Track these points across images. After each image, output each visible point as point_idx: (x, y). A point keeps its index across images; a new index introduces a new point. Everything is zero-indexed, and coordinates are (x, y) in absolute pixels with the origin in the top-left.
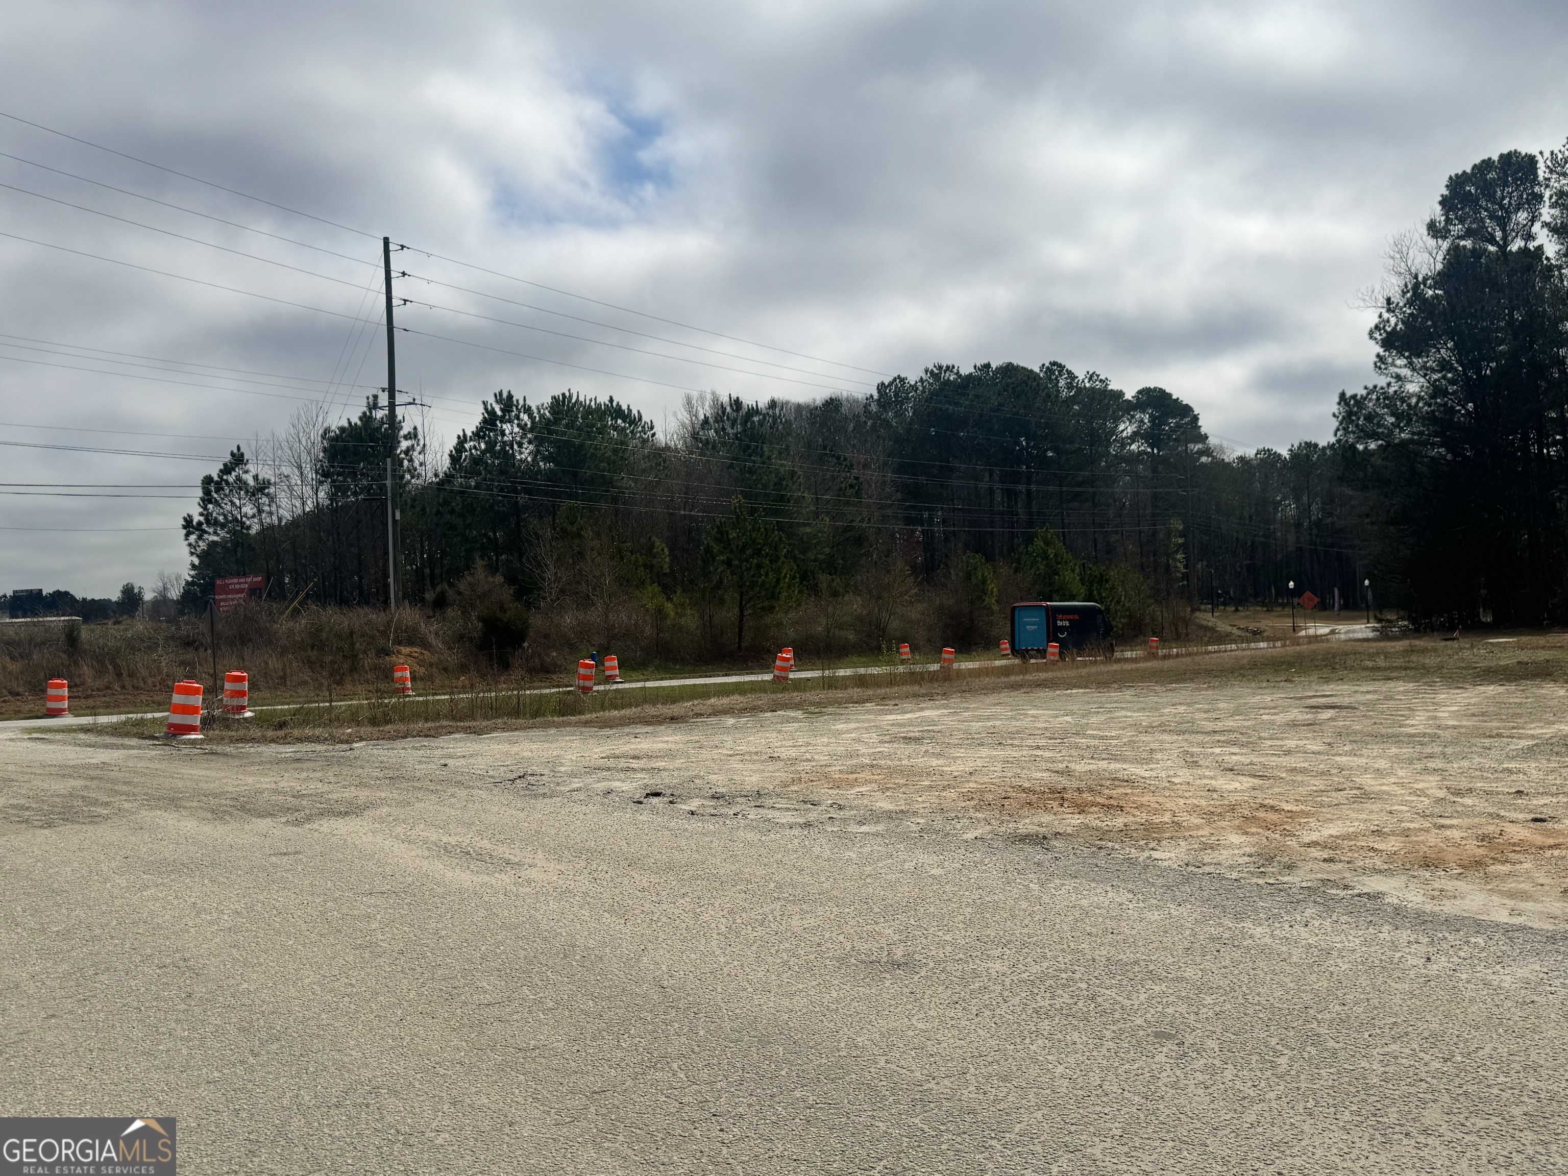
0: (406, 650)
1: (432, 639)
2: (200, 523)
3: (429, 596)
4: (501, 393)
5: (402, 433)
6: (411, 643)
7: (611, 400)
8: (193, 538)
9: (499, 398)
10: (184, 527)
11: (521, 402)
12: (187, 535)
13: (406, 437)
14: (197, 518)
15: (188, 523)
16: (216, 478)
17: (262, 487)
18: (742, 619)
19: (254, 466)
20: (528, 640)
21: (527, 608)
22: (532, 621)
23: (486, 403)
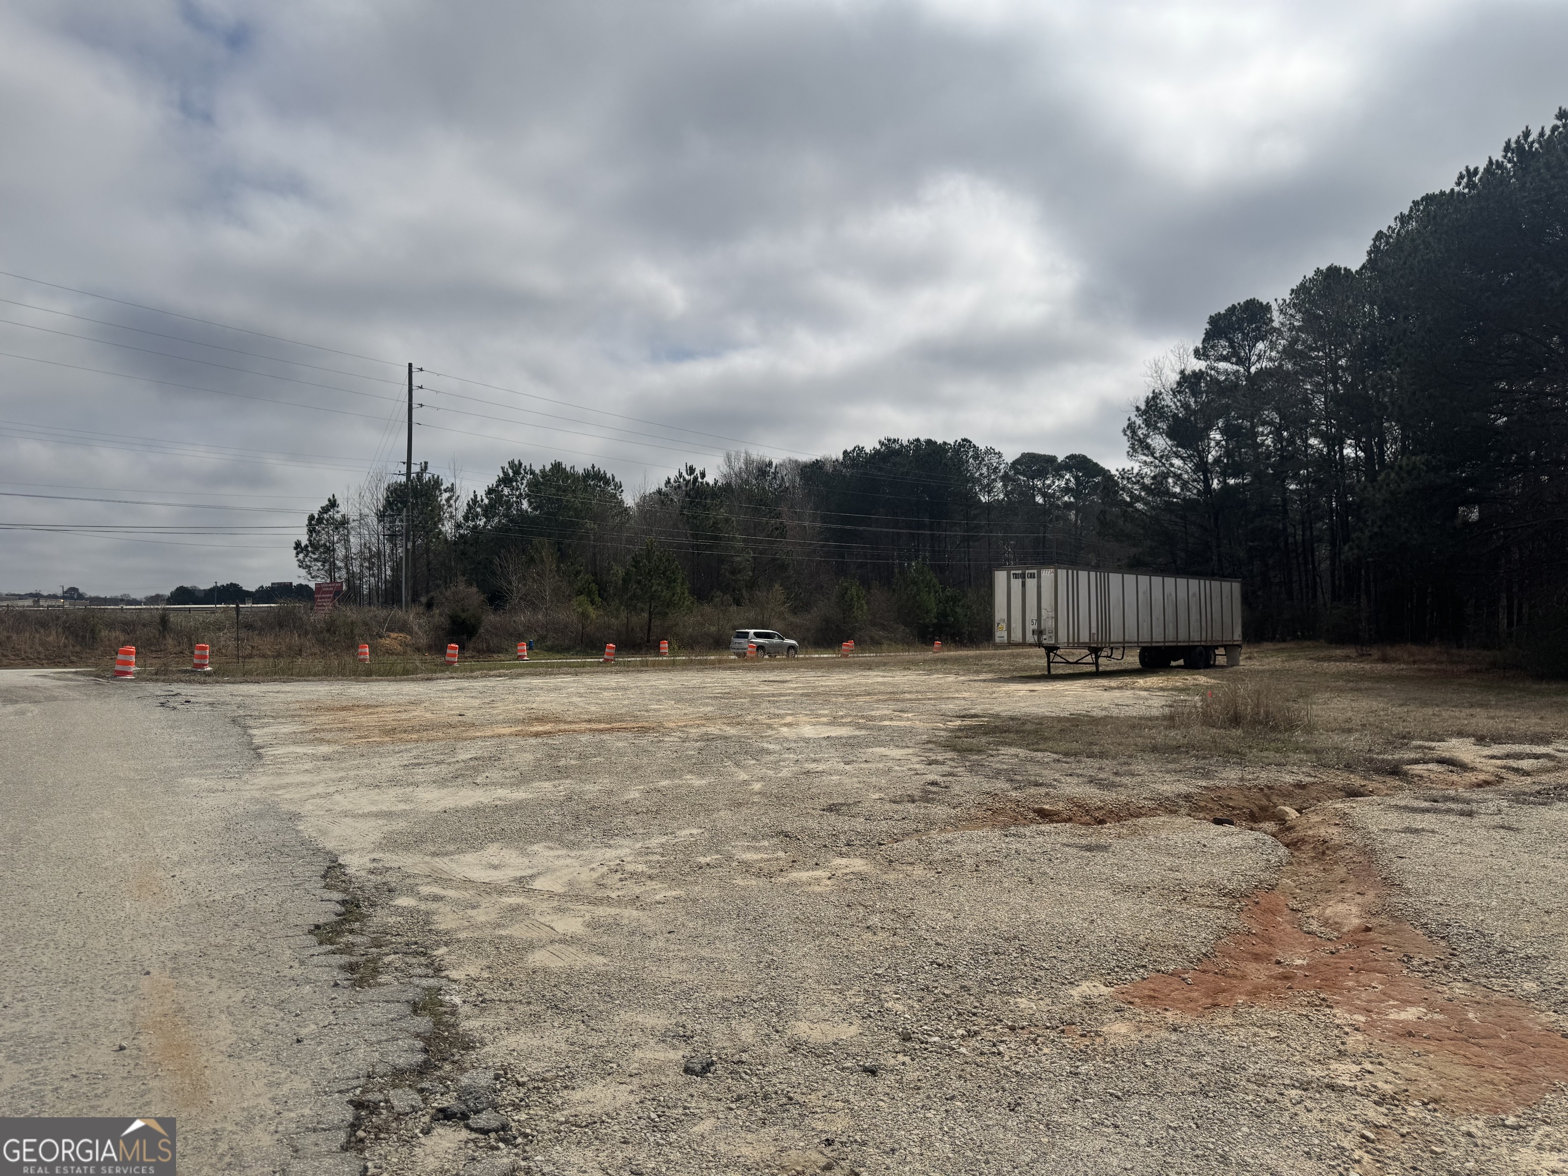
0: (393, 635)
1: (416, 628)
2: (306, 546)
3: (424, 599)
4: (513, 462)
5: (443, 488)
6: (401, 630)
7: (593, 467)
8: (301, 556)
9: (512, 464)
10: (296, 548)
11: (528, 468)
12: (297, 554)
13: (445, 491)
14: (304, 541)
15: (298, 545)
16: (316, 516)
17: (344, 522)
18: (650, 620)
19: (343, 509)
20: (482, 630)
21: (496, 610)
22: (491, 618)
23: (503, 468)
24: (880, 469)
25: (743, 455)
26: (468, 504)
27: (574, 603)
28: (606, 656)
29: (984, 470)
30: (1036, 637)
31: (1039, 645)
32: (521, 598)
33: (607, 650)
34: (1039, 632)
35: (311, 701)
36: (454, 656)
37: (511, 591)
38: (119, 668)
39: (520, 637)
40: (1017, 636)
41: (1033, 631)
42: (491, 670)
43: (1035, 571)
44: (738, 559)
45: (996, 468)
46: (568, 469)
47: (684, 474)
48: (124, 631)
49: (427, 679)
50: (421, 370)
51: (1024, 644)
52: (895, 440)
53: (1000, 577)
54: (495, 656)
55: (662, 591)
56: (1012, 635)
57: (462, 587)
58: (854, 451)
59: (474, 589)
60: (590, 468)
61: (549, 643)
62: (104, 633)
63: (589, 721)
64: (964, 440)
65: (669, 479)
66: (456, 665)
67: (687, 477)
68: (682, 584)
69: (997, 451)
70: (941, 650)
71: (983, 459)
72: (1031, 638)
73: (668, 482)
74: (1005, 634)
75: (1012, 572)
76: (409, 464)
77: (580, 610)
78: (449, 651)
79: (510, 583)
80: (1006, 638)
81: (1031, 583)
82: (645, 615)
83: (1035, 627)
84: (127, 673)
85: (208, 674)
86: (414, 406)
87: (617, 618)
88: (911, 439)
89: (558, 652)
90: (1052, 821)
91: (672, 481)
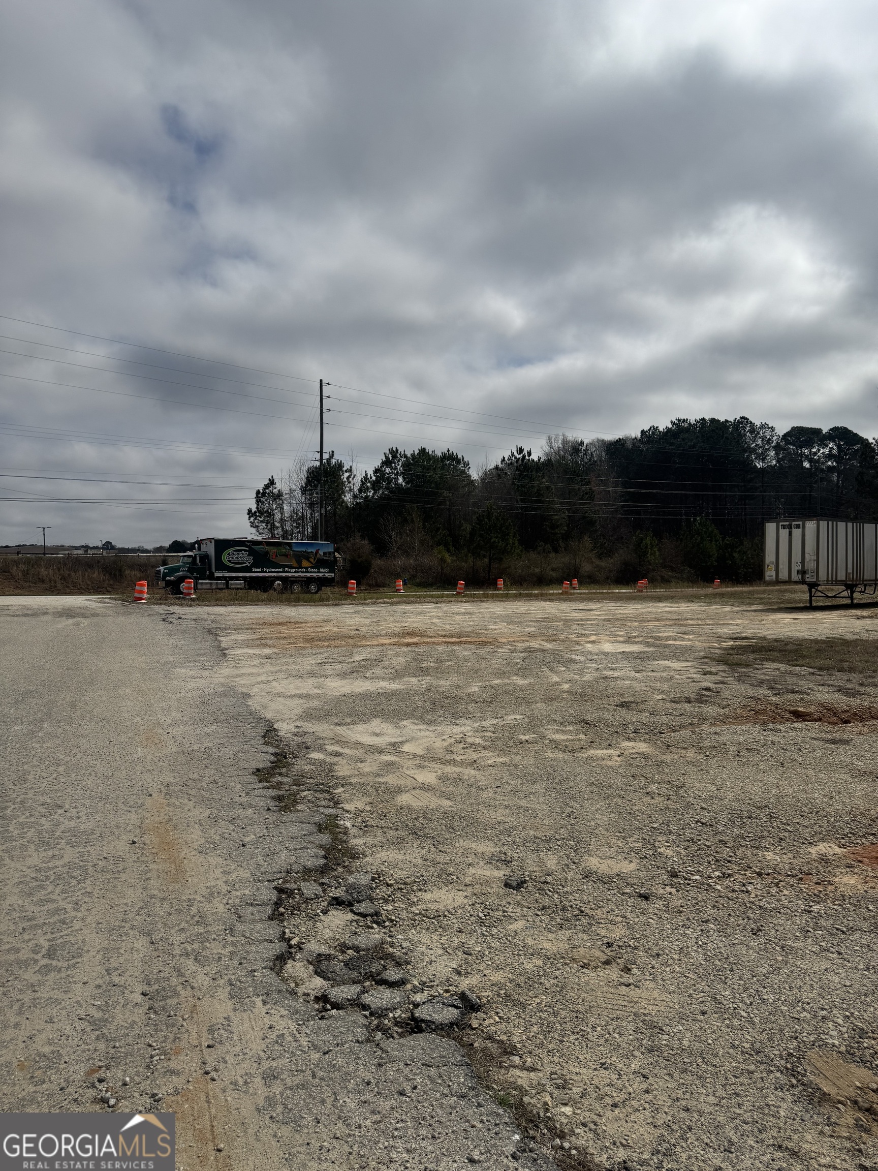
2: (255, 512)
4: (392, 449)
5: (344, 469)
7: (448, 451)
8: (252, 519)
9: (391, 451)
10: (248, 514)
11: (403, 453)
12: (250, 518)
13: (346, 471)
14: (254, 509)
15: (250, 511)
16: (261, 491)
17: (280, 495)
18: (490, 564)
19: (279, 486)
20: (372, 571)
21: (381, 556)
22: (378, 563)
23: (385, 454)
24: (672, 444)
25: (561, 437)
26: (362, 481)
27: (435, 551)
28: (458, 590)
29: (759, 442)
30: (800, 576)
31: (803, 582)
32: (398, 548)
33: (459, 586)
34: (803, 572)
35: (260, 618)
36: (353, 588)
37: (392, 543)
38: (137, 595)
39: (398, 576)
40: (784, 575)
41: (798, 572)
42: (378, 599)
43: (800, 523)
44: (556, 517)
45: (769, 439)
46: (430, 453)
47: (515, 453)
48: (140, 570)
49: (336, 605)
50: (328, 384)
51: (789, 582)
52: (684, 420)
53: (771, 528)
54: (381, 589)
55: (499, 542)
56: (780, 574)
57: (358, 540)
58: (649, 430)
59: (366, 542)
60: (446, 452)
61: (418, 580)
62: (127, 572)
63: (444, 636)
64: (743, 418)
65: (504, 458)
66: (355, 595)
67: (518, 456)
68: (514, 536)
69: (770, 426)
70: (719, 587)
71: (758, 433)
72: (795, 577)
73: (503, 460)
74: (774, 574)
75: (781, 524)
76: (321, 452)
77: (439, 556)
78: (350, 585)
79: (390, 537)
80: (774, 577)
81: (797, 533)
82: (487, 560)
83: (800, 568)
84: (142, 599)
85: (193, 600)
86: (324, 411)
87: (466, 562)
88: (698, 419)
89: (425, 587)
90: (804, 720)
91: (506, 459)
